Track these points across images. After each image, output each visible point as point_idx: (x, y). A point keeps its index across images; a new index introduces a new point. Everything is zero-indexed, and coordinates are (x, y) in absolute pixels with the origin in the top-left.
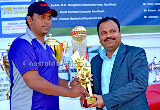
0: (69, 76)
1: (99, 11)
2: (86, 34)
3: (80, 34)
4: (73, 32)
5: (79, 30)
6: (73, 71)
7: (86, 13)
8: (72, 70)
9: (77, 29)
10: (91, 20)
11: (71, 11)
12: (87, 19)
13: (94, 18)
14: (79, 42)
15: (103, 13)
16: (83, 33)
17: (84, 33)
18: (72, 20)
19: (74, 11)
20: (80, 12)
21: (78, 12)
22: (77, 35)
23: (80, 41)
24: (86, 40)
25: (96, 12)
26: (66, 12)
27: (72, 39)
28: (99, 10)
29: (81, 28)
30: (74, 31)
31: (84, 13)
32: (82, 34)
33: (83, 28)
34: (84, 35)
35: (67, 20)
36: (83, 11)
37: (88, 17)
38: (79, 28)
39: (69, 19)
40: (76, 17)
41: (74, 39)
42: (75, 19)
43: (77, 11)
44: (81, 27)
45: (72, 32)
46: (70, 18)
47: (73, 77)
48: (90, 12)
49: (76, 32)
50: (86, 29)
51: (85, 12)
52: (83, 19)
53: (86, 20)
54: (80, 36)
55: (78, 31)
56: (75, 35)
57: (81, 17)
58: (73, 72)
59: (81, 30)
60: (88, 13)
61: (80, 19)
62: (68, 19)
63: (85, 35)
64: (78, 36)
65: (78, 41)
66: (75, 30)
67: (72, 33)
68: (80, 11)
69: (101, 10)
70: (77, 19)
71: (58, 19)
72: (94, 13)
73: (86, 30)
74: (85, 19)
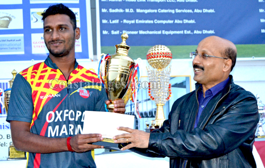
0: (137, 124)
1: (186, 21)
2: (170, 57)
3: (162, 58)
4: (150, 54)
5: (160, 51)
6: (144, 115)
7: (166, 24)
8: (142, 114)
9: (156, 49)
10: (173, 34)
11: (141, 19)
12: (167, 33)
13: (178, 32)
14: (160, 70)
15: (193, 24)
16: (166, 56)
17: (168, 57)
18: (142, 35)
19: (147, 20)
20: (156, 23)
21: (152, 22)
22: (156, 59)
23: (161, 68)
24: (170, 67)
25: (181, 22)
26: (133, 22)
27: (148, 64)
28: (186, 19)
29: (163, 48)
30: (151, 52)
31: (162, 24)
32: (165, 58)
33: (166, 47)
34: (167, 58)
35: (134, 35)
36: (160, 20)
37: (169, 30)
38: (160, 48)
39: (138, 33)
40: (149, 31)
41: (150, 64)
42: (148, 32)
43: (151, 20)
44: (163, 46)
45: (148, 53)
46: (140, 31)
47: (148, 125)
48: (171, 22)
49: (155, 54)
50: (170, 50)
51: (164, 22)
52: (159, 32)
53: (166, 35)
54: (160, 61)
55: (158, 53)
56: (152, 59)
57: (158, 30)
58: (143, 117)
59: (163, 51)
60: (169, 24)
61: (155, 32)
62: (136, 33)
63: (169, 59)
64: (157, 61)
65: (157, 68)
66: (154, 52)
67: (148, 56)
68: (155, 20)
69: (189, 20)
70: (151, 33)
71: (121, 33)
72: (178, 24)
73: (170, 52)
74: (163, 33)
